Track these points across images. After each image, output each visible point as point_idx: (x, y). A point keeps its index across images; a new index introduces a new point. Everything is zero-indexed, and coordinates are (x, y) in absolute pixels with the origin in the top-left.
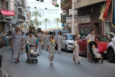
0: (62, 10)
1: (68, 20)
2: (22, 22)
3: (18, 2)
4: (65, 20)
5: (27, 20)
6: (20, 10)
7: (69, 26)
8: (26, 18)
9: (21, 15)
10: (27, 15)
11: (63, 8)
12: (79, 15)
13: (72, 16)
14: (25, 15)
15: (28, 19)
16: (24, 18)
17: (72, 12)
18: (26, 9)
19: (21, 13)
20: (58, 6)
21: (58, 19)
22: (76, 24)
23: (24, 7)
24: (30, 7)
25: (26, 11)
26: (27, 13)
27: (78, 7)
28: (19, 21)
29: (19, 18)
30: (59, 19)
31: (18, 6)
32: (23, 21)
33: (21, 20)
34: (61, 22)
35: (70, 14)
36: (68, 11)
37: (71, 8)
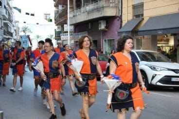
0: (57, 25)
1: (63, 37)
2: (9, 39)
3: (3, 16)
4: (60, 36)
5: (15, 37)
6: (6, 25)
7: (64, 43)
8: (14, 34)
9: (8, 31)
10: (15, 30)
11: (57, 23)
12: (75, 32)
13: (67, 32)
14: (12, 31)
15: (16, 35)
16: (11, 34)
17: (68, 28)
18: (13, 23)
19: (7, 29)
20: (51, 21)
22: (73, 42)
23: (11, 21)
24: (18, 22)
25: (13, 26)
26: (15, 28)
27: (74, 22)
28: (5, 38)
29: (4, 34)
30: (52, 36)
31: (4, 20)
32: (10, 37)
33: (7, 37)
34: (56, 39)
35: (65, 31)
36: (63, 27)
37: (66, 24)
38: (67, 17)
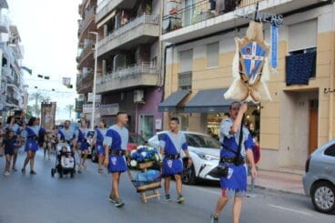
0: (79, 93)
1: (86, 109)
3: (8, 77)
4: (82, 108)
5: (21, 106)
6: (10, 89)
7: (88, 117)
8: (20, 102)
9: (12, 98)
10: (23, 97)
11: (80, 90)
12: (102, 103)
13: (91, 103)
14: (19, 98)
15: (23, 103)
16: (16, 102)
17: (93, 97)
18: (21, 88)
19: (12, 94)
20: (71, 87)
21: (71, 107)
22: (98, 116)
23: (18, 85)
24: (27, 86)
25: (21, 91)
26: (23, 94)
27: (102, 90)
28: (8, 107)
29: (7, 102)
31: (9, 82)
32: (15, 106)
33: (10, 105)
34: (76, 111)
35: (89, 101)
36: (86, 95)
37: (91, 92)
38: (92, 84)
